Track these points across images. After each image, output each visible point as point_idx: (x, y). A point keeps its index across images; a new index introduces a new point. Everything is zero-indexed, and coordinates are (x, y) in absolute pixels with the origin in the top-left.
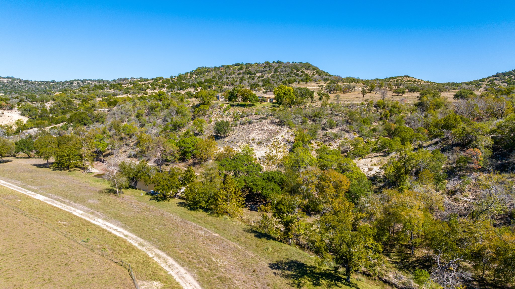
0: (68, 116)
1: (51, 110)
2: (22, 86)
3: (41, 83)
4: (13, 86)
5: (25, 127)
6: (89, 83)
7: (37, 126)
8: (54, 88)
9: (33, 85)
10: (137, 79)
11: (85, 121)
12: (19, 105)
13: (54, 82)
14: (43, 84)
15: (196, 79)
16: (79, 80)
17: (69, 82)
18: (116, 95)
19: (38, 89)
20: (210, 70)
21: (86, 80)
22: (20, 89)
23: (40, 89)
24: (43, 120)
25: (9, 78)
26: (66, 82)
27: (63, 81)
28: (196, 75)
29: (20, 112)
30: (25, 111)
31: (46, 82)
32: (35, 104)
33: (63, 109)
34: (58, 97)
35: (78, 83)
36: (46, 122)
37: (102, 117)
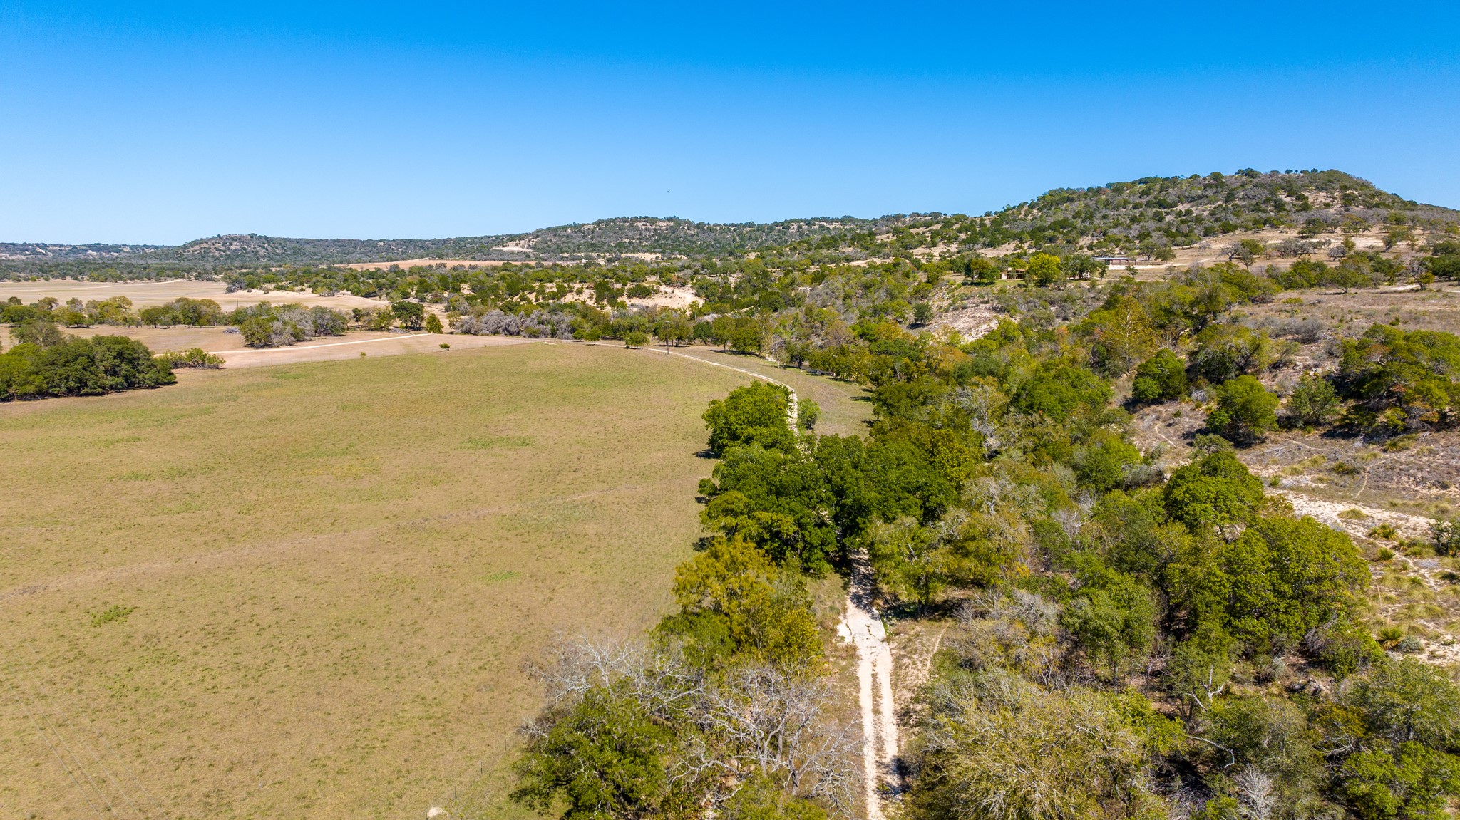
0: (756, 297)
1: (735, 288)
2: (692, 236)
3: (726, 229)
4: (677, 237)
5: (701, 313)
6: (822, 226)
7: (716, 311)
8: (750, 238)
9: (712, 235)
10: (925, 215)
11: (777, 305)
12: (692, 280)
13: (750, 225)
14: (730, 230)
15: (1035, 218)
16: (801, 220)
17: (782, 224)
18: (852, 261)
19: (720, 243)
20: (1075, 196)
21: (816, 219)
22: (687, 243)
23: (724, 241)
24: (723, 303)
25: (670, 219)
26: (776, 224)
27: (769, 223)
28: (1039, 210)
29: (694, 291)
30: (702, 290)
31: (736, 225)
32: (714, 279)
33: (754, 286)
34: (750, 264)
35: (800, 227)
36: (728, 306)
37: (799, 299)
